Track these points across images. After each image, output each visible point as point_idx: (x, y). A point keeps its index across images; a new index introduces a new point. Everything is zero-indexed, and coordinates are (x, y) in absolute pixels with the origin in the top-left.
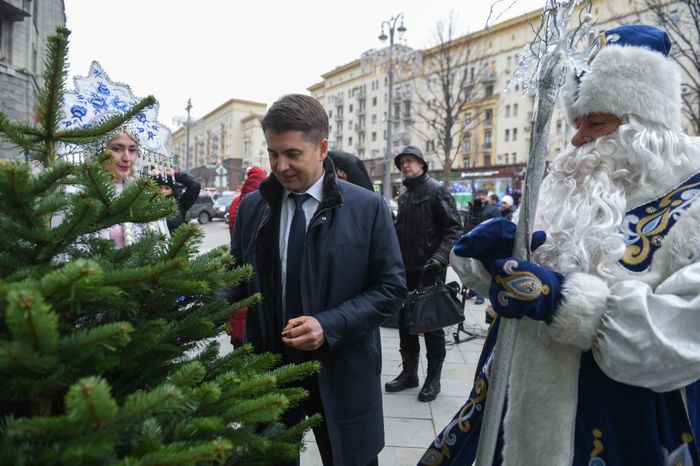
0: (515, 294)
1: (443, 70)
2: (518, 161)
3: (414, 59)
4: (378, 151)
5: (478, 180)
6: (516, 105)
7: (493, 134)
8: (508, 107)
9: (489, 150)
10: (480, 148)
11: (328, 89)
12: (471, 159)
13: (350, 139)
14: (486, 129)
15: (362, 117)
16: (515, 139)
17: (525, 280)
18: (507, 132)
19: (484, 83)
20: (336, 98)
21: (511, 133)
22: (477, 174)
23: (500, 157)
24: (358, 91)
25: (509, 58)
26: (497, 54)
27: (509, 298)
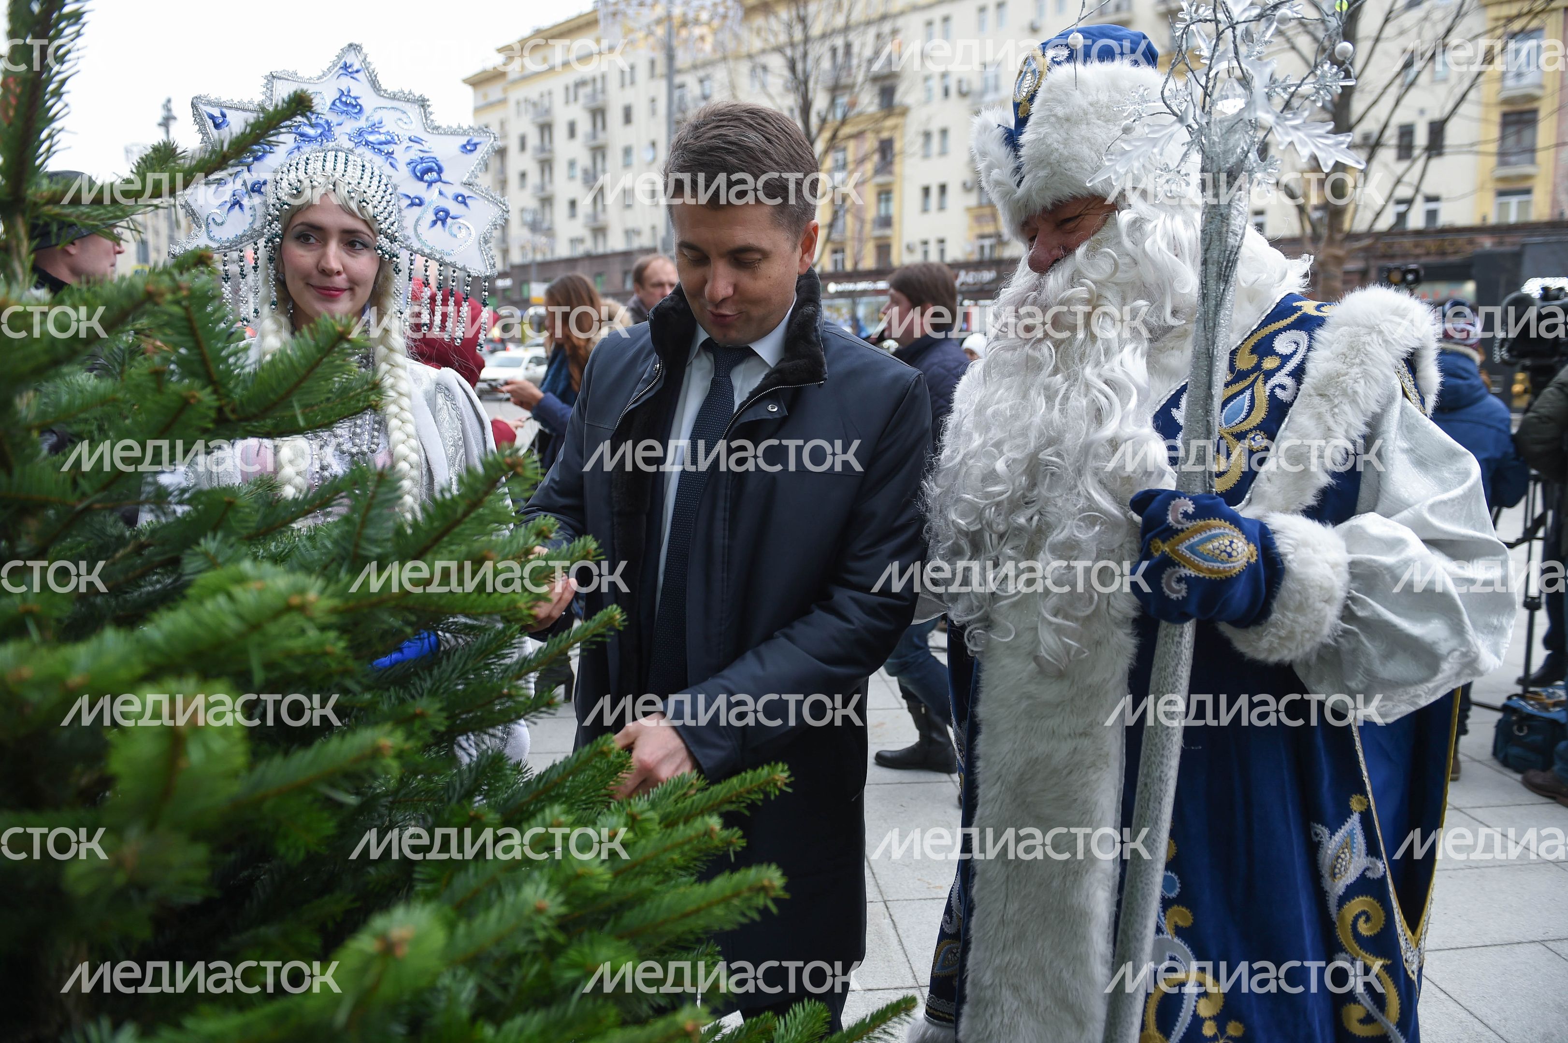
0: (1200, 570)
1: (792, 45)
2: (949, 258)
3: (725, 17)
4: (637, 233)
5: (865, 300)
6: (944, 132)
7: (895, 196)
8: (927, 135)
9: (887, 232)
10: (868, 227)
11: (514, 82)
12: (849, 252)
13: (573, 204)
14: (880, 185)
15: (598, 151)
16: (942, 208)
17: (1215, 536)
18: (926, 191)
19: (876, 79)
20: (535, 105)
21: (934, 193)
22: (862, 286)
23: (910, 249)
24: (588, 90)
25: (929, 24)
26: (902, 13)
27: (1187, 579)
